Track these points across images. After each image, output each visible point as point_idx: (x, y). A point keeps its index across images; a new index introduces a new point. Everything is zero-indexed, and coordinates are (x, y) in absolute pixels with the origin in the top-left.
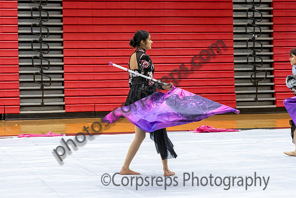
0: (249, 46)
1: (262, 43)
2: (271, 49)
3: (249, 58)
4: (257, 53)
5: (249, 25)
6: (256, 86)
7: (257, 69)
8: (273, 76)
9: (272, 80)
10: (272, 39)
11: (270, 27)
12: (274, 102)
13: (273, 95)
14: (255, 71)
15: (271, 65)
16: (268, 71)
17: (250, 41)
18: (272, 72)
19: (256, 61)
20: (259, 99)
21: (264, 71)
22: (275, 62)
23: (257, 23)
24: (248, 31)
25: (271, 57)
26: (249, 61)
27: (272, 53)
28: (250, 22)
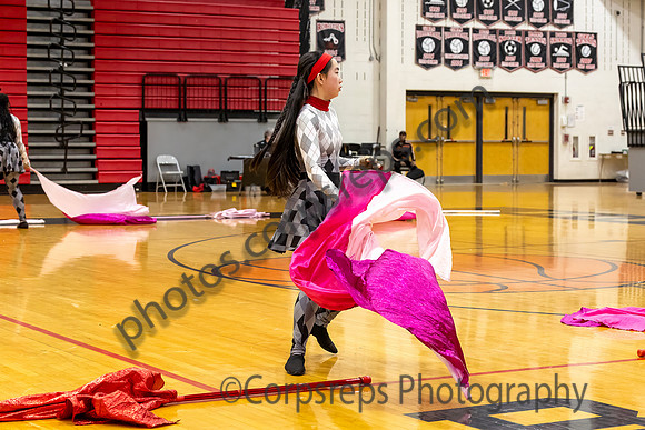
0: (53, 81)
1: (76, 76)
2: (90, 88)
3: (53, 100)
4: (67, 93)
5: (53, 46)
6: (64, 147)
7: (67, 119)
8: (93, 132)
9: (91, 138)
10: (92, 70)
11: (89, 51)
12: (94, 176)
13: (93, 163)
14: (62, 122)
15: (90, 113)
16: (85, 123)
17: (55, 72)
18: (91, 126)
19: (65, 106)
20: (69, 170)
21: (78, 123)
22: (96, 108)
23: (67, 43)
24: (52, 56)
25: (90, 100)
26: (53, 106)
27: (92, 94)
28: (56, 40)
